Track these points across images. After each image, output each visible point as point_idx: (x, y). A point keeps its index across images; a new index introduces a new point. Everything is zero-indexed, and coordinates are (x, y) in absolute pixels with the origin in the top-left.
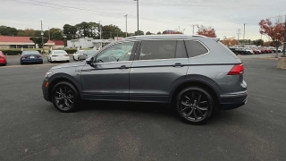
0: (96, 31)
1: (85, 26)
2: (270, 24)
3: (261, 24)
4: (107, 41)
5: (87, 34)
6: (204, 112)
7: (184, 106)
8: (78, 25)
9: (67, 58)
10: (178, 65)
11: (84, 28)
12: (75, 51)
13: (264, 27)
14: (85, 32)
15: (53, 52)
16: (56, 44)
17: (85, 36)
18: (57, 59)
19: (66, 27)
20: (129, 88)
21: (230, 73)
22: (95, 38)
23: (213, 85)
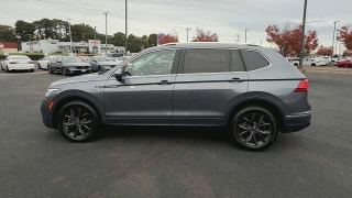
0: (63, 31)
1: (46, 24)
2: (277, 30)
3: (267, 31)
4: (78, 44)
5: (49, 35)
6: (265, 136)
7: (242, 130)
8: (37, 23)
9: (32, 66)
10: (236, 80)
11: (46, 26)
12: (41, 57)
13: (272, 35)
14: (46, 32)
15: (11, 58)
16: (5, 47)
17: (47, 37)
18: (17, 67)
19: (20, 24)
20: (172, 109)
21: (298, 90)
22: (61, 40)
23: (279, 104)
